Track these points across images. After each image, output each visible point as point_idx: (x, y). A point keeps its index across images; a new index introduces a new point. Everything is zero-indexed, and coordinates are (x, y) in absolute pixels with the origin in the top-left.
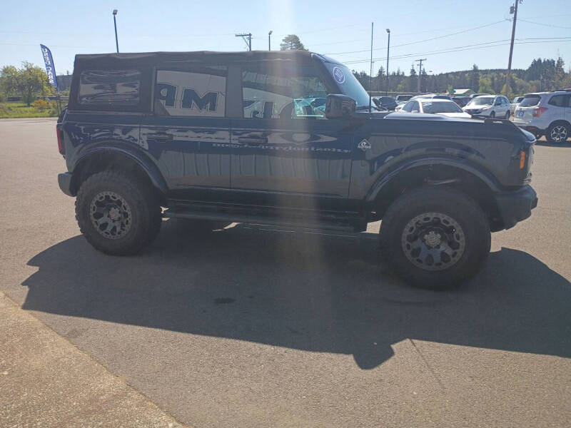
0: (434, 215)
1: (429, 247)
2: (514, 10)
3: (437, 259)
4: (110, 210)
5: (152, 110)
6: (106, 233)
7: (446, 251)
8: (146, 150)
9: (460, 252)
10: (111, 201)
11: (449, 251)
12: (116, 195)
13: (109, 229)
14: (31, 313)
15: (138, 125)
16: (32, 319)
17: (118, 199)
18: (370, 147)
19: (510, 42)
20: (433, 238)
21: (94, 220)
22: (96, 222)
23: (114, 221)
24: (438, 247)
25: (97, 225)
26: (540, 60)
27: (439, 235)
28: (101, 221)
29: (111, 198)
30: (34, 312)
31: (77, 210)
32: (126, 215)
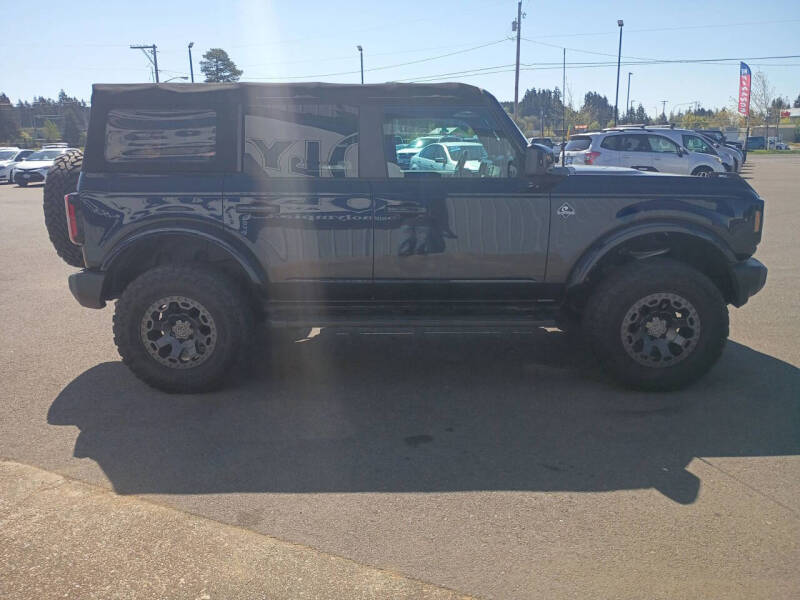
0: (664, 296)
1: (653, 338)
2: (516, 26)
3: (665, 351)
4: (174, 324)
5: (239, 169)
6: (171, 360)
7: (676, 341)
8: (235, 230)
9: (694, 340)
10: (179, 310)
11: (680, 341)
12: (189, 301)
13: (175, 353)
14: (142, 499)
15: (220, 194)
16: (154, 508)
17: (192, 306)
18: (573, 213)
19: (514, 67)
20: (656, 326)
21: (148, 342)
22: (153, 345)
23: (181, 341)
24: (663, 336)
25: (155, 348)
26: (534, 91)
27: (664, 322)
28: (160, 343)
29: (181, 307)
30: (145, 496)
31: (115, 329)
32: (206, 330)
